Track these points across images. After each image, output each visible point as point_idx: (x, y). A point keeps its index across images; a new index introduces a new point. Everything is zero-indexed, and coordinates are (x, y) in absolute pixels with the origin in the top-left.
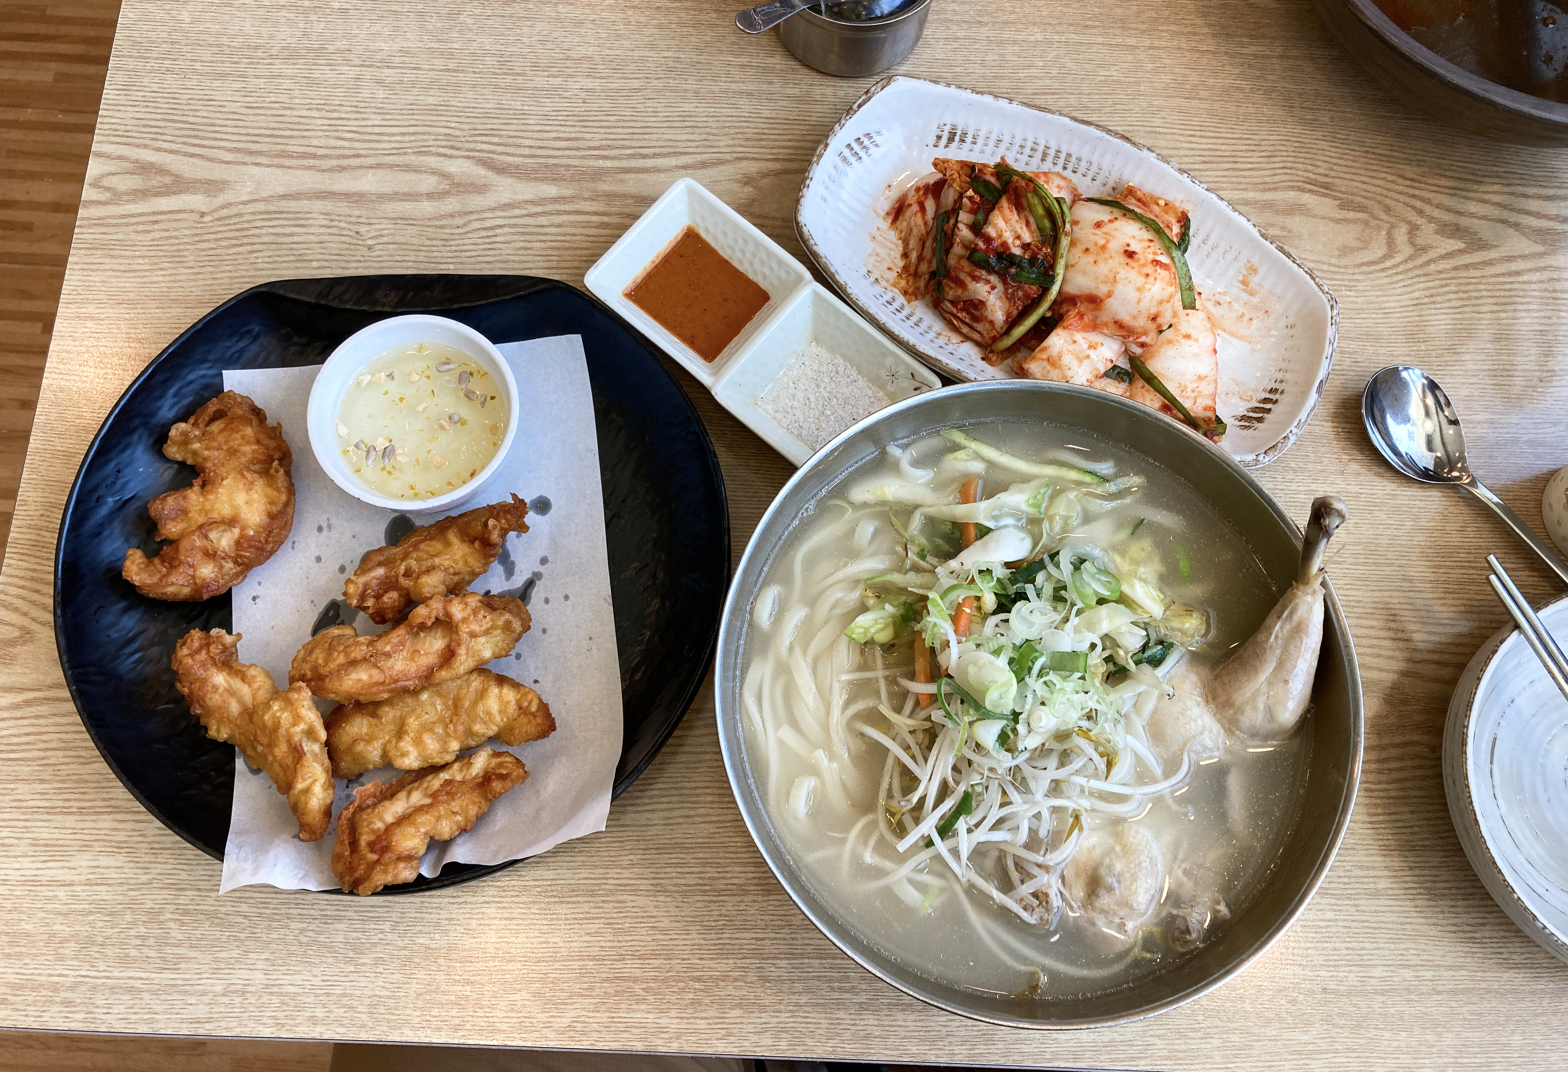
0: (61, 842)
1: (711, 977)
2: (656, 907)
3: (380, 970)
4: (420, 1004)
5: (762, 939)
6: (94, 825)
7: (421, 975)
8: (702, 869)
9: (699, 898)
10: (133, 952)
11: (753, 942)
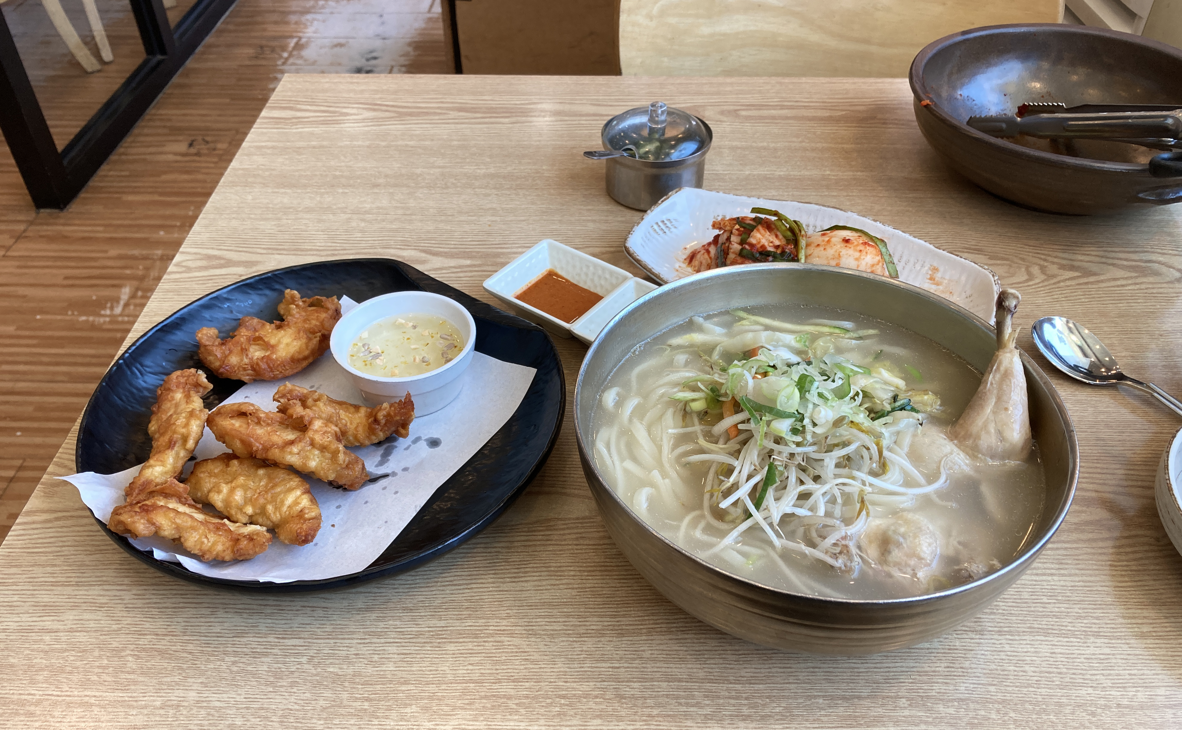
0: (58, 604)
1: (575, 695)
2: (528, 645)
3: (295, 690)
4: (325, 715)
5: (618, 668)
6: (86, 593)
7: (328, 694)
8: (566, 619)
9: (564, 639)
10: (95, 678)
11: (610, 670)
